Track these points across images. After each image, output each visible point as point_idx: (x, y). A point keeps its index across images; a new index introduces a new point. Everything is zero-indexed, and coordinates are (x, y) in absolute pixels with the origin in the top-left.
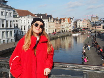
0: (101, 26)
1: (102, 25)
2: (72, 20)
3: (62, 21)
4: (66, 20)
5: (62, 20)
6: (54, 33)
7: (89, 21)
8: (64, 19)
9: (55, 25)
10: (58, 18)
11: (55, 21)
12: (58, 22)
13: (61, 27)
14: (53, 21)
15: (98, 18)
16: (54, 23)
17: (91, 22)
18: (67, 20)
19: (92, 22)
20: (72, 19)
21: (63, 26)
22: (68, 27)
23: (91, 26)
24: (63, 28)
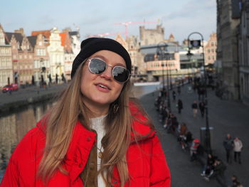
0: (174, 59)
1: (177, 56)
2: (74, 37)
3: (40, 43)
4: (55, 38)
5: (40, 37)
6: (9, 86)
7: (136, 40)
8: (47, 35)
9: (15, 57)
10: (22, 30)
11: (13, 40)
12: (24, 47)
13: (38, 65)
14: (7, 43)
15: (163, 31)
16: (10, 49)
17: (140, 44)
18: (59, 38)
19: (143, 44)
20: (75, 33)
21: (42, 60)
22: (63, 63)
23: (142, 60)
24: (44, 69)
